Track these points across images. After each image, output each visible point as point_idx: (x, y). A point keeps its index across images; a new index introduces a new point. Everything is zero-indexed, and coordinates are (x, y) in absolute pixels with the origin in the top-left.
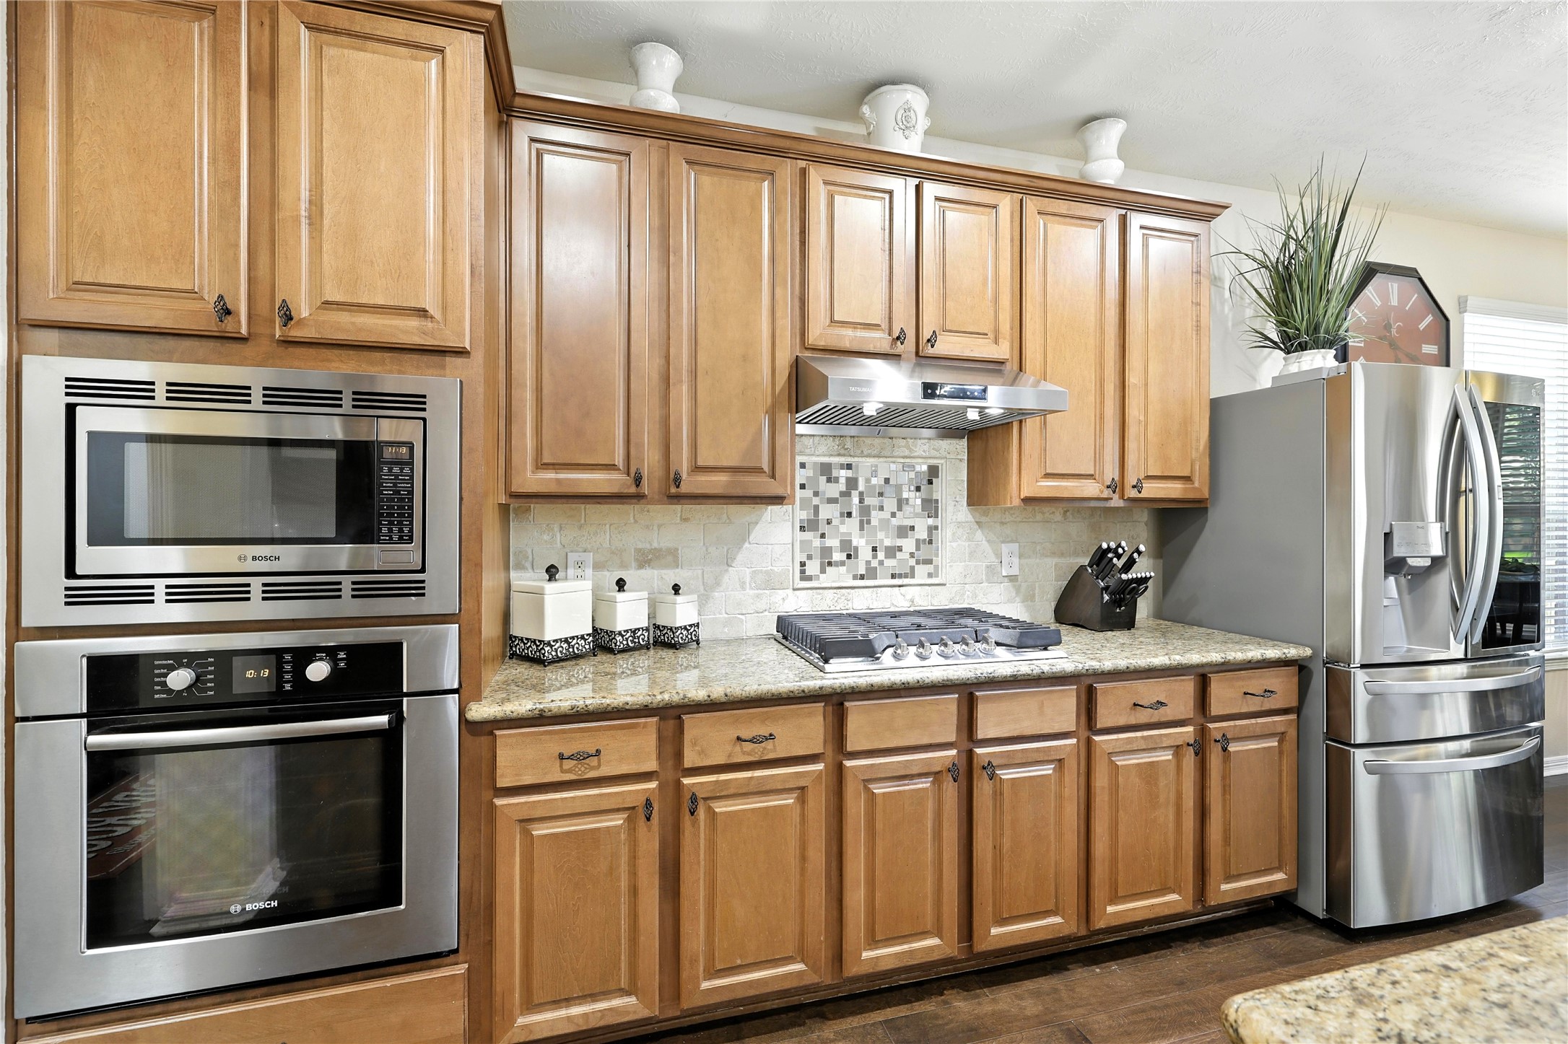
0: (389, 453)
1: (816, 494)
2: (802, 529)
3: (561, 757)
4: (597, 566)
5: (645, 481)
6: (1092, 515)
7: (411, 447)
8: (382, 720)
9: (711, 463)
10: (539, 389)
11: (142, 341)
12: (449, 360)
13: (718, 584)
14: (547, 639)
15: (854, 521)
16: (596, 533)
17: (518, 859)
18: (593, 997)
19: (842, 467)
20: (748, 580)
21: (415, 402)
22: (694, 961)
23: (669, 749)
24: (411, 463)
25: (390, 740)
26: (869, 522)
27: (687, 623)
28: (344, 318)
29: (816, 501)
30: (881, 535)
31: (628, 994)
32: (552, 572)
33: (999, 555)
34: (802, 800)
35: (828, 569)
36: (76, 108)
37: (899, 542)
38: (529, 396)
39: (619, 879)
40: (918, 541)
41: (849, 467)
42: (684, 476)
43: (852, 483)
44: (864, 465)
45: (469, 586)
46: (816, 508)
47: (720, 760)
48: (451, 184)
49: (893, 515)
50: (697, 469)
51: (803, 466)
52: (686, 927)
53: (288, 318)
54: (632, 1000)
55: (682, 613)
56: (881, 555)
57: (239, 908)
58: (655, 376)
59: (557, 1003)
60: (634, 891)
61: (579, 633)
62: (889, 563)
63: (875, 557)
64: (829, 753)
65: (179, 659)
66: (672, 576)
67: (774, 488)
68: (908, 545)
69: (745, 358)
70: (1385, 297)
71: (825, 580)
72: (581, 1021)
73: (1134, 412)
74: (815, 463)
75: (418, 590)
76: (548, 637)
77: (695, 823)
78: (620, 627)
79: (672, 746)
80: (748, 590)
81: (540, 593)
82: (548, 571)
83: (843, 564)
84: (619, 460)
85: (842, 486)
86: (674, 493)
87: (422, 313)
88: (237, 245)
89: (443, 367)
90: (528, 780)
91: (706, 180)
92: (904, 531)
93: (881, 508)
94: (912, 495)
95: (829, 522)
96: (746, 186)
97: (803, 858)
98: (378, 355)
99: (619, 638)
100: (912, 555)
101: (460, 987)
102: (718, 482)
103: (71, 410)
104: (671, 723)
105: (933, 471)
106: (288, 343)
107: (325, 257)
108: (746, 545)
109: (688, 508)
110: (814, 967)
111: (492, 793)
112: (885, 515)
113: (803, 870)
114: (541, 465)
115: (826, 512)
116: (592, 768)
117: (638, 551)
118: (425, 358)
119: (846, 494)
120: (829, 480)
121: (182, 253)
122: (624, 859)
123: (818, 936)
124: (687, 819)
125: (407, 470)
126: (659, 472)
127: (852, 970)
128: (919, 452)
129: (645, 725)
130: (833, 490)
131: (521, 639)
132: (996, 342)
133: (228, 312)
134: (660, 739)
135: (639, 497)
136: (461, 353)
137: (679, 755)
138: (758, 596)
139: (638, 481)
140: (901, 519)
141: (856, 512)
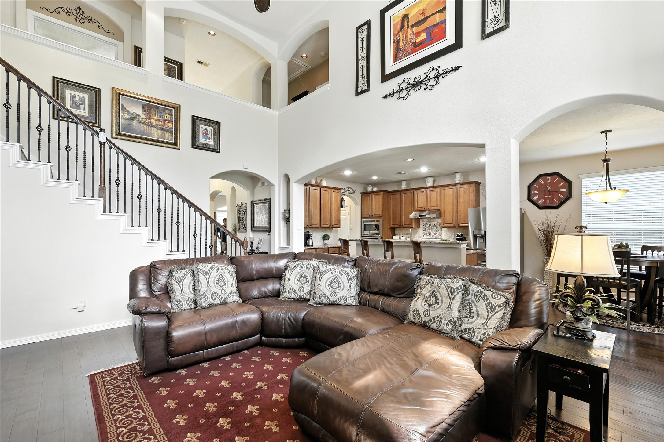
1: (425, 227)
2: (424, 231)
5: (400, 226)
7: (379, 224)
15: (430, 230)
19: (429, 223)
20: (417, 237)
26: (432, 230)
28: (375, 215)
30: (434, 232)
33: (451, 235)
37: (436, 233)
42: (403, 225)
43: (430, 225)
44: (432, 222)
50: (405, 224)
51: (424, 223)
58: (401, 215)
62: (435, 235)
67: (418, 226)
69: (409, 212)
70: (545, 181)
71: (426, 237)
73: (459, 214)
83: (429, 235)
84: (398, 224)
92: (437, 231)
93: (434, 228)
94: (438, 226)
100: (438, 234)
102: (407, 226)
108: (417, 233)
114: (392, 225)
115: (427, 229)
117: (404, 233)
119: (429, 226)
125: (379, 226)
128: (439, 221)
130: (427, 226)
132: (437, 207)
140: (437, 230)
141: (430, 229)
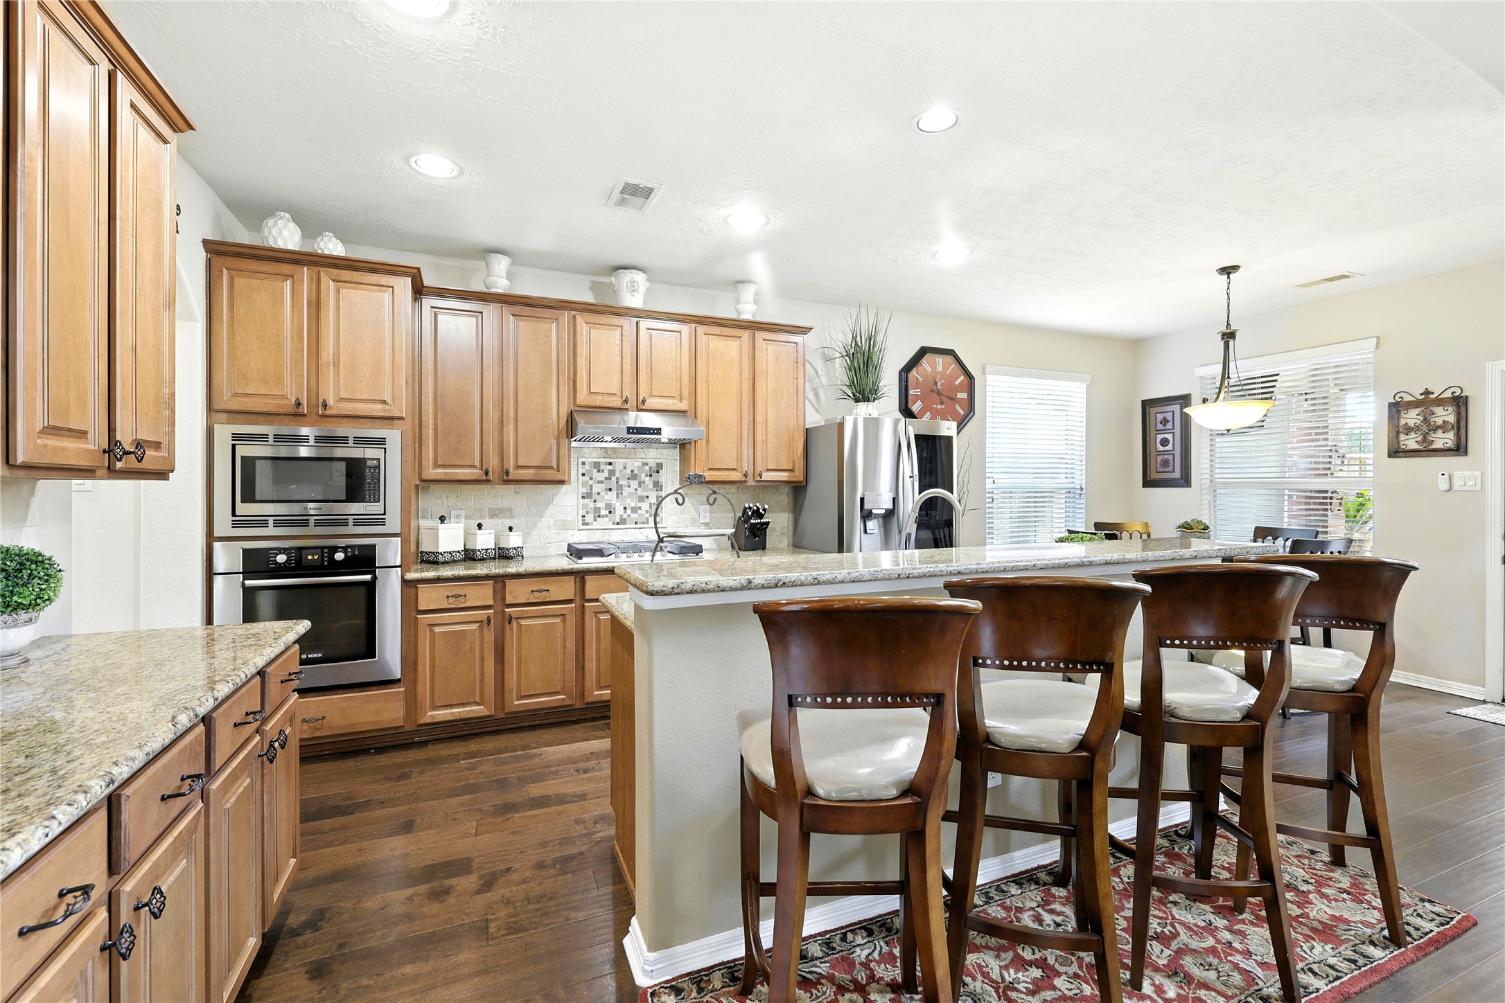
0: (369, 463)
1: (591, 479)
2: (583, 497)
3: (448, 597)
4: (467, 517)
5: (490, 473)
6: (754, 490)
7: (378, 460)
8: (368, 577)
9: (525, 464)
10: (436, 429)
11: (261, 417)
12: (395, 421)
13: (535, 527)
14: (440, 551)
15: (614, 493)
16: (466, 499)
17: (428, 642)
18: (463, 705)
19: (606, 464)
20: (552, 525)
21: (381, 441)
22: (511, 691)
23: (499, 596)
24: (379, 467)
25: (371, 587)
26: (622, 494)
27: (516, 546)
28: (349, 405)
29: (591, 482)
30: (629, 501)
31: (480, 705)
32: (442, 519)
33: (698, 512)
34: (564, 621)
35: (598, 519)
36: (235, 321)
37: (639, 505)
38: (431, 432)
39: (475, 653)
40: (650, 504)
41: (610, 464)
42: (511, 471)
43: (612, 472)
44: (619, 463)
45: (405, 522)
46: (591, 486)
47: (524, 601)
48: (397, 345)
49: (636, 490)
50: (518, 467)
51: (583, 463)
52: (507, 676)
53: (325, 406)
54: (482, 707)
55: (513, 541)
56: (629, 512)
57: (305, 656)
58: (496, 421)
59: (446, 707)
60: (482, 659)
61: (457, 550)
62: (633, 516)
63: (625, 512)
64: (578, 600)
65: (281, 551)
66: (509, 523)
67: (559, 477)
68: (645, 506)
69: (543, 411)
70: (934, 366)
71: (596, 525)
72: (457, 715)
73: (760, 436)
74: (590, 463)
75: (382, 522)
76: (441, 550)
77: (511, 629)
78: (478, 547)
79: (500, 593)
80: (552, 531)
81: (436, 529)
82: (440, 518)
83: (607, 516)
84: (477, 463)
85: (606, 474)
86: (506, 479)
87: (384, 402)
88: (303, 376)
89: (393, 425)
90: (432, 607)
91: (522, 324)
92: (642, 499)
93: (629, 486)
94: (647, 479)
95: (598, 494)
96: (544, 326)
97: (564, 647)
98: (364, 420)
99: (478, 553)
100: (647, 511)
101: (402, 696)
102: (529, 474)
103: (234, 446)
104: (500, 584)
105: (660, 466)
106: (324, 416)
107: (341, 380)
108: (551, 506)
109: (517, 487)
110: (570, 697)
111: (415, 613)
112: (632, 490)
113: (564, 653)
114: (437, 466)
115: (597, 488)
116: (462, 603)
117: (490, 509)
118: (385, 421)
119: (608, 479)
120: (599, 471)
121: (279, 380)
122: (477, 644)
123: (572, 682)
124: (507, 626)
125: (377, 471)
126: (498, 469)
127: (588, 699)
128: (651, 456)
129: (487, 584)
130: (601, 476)
131: (426, 553)
132: (681, 401)
133: (300, 404)
134: (494, 590)
135: (487, 481)
136: (401, 419)
137: (504, 598)
138: (558, 533)
139: (487, 473)
140: (641, 492)
141: (614, 489)
